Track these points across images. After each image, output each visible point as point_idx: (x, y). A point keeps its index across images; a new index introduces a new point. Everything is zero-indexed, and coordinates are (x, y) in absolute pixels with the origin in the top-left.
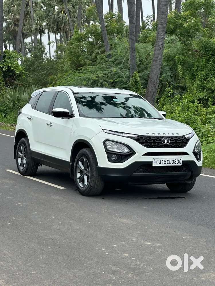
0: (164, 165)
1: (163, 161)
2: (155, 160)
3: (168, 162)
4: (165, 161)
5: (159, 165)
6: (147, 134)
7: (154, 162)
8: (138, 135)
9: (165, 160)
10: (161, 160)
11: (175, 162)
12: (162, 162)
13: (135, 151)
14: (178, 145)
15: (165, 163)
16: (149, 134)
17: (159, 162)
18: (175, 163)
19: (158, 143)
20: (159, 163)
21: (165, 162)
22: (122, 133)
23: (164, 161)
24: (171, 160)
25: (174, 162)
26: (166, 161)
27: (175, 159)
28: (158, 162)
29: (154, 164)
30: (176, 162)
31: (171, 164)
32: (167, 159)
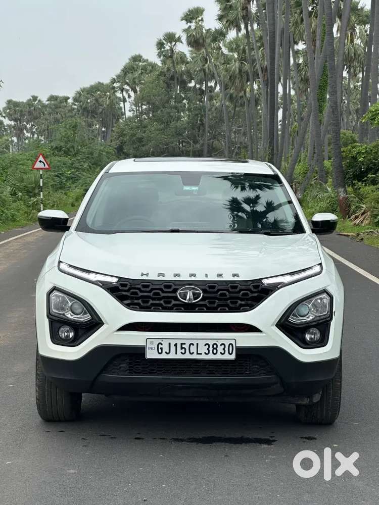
0: (179, 356)
1: (176, 345)
2: (152, 343)
3: (193, 349)
4: (183, 346)
5: (164, 356)
6: (142, 275)
7: (150, 348)
8: (120, 278)
9: (182, 344)
10: (170, 344)
11: (214, 349)
12: (173, 348)
13: (102, 319)
14: (227, 306)
15: (183, 351)
16: (147, 275)
17: (166, 349)
18: (215, 351)
19: (168, 300)
20: (164, 351)
21: (182, 348)
22: (89, 272)
23: (179, 346)
24: (202, 344)
25: (211, 349)
26: (187, 346)
27: (215, 342)
28: (161, 349)
29: (151, 354)
30: (216, 349)
31: (201, 354)
32: (188, 343)
